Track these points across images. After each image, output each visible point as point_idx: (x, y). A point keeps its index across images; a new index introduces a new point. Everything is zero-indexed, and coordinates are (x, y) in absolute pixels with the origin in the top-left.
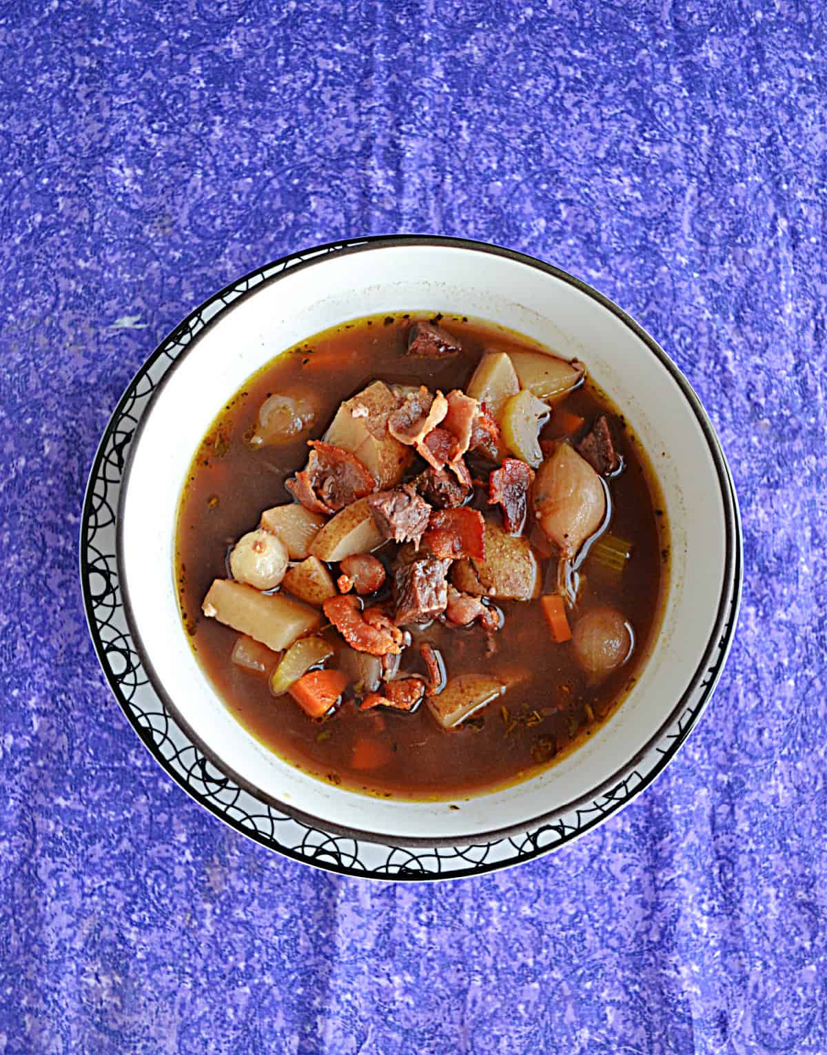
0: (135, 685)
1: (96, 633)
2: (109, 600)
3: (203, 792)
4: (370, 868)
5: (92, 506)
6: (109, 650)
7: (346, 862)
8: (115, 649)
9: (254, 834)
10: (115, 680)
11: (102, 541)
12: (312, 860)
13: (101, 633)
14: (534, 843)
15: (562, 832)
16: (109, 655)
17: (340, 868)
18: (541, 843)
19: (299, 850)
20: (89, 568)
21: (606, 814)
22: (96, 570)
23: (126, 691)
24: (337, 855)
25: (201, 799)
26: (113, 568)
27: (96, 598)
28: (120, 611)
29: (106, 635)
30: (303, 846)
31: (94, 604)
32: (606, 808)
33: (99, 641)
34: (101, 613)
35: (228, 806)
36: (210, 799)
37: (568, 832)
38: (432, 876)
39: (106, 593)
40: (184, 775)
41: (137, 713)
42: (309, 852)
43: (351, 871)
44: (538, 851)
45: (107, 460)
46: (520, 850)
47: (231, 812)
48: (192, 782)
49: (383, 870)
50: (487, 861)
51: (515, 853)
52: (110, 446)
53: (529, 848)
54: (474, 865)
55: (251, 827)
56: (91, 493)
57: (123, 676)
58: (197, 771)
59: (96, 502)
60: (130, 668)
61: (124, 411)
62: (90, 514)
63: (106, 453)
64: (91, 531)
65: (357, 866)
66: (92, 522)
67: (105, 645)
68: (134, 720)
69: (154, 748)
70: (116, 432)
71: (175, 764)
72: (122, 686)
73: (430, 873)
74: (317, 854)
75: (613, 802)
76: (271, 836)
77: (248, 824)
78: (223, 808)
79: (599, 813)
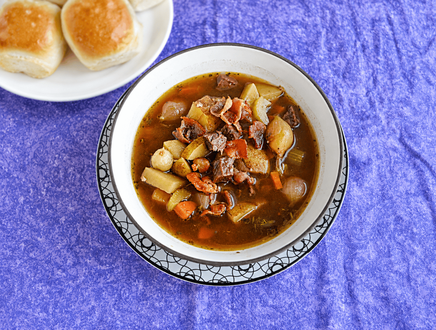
0: (116, 211)
1: (101, 191)
2: (107, 179)
3: (141, 251)
4: (206, 281)
5: (101, 145)
6: (106, 198)
7: (197, 278)
8: (109, 197)
9: (161, 268)
10: (108, 209)
11: (104, 158)
12: (183, 278)
13: (103, 191)
14: (271, 270)
15: (282, 266)
16: (106, 200)
17: (195, 281)
18: (274, 269)
19: (179, 274)
20: (99, 168)
21: (299, 258)
22: (102, 168)
23: (112, 213)
24: (193, 276)
25: (140, 254)
26: (108, 168)
27: (102, 179)
28: (110, 184)
29: (105, 192)
30: (180, 273)
31: (101, 181)
32: (299, 256)
33: (102, 195)
34: (103, 184)
35: (151, 257)
36: (144, 254)
37: (285, 265)
38: (231, 284)
39: (106, 177)
40: (134, 245)
41: (116, 221)
42: (183, 275)
43: (199, 282)
44: (273, 273)
45: (107, 129)
46: (266, 273)
47: (152, 259)
48: (137, 247)
49: (211, 282)
50: (253, 278)
51: (264, 274)
52: (109, 124)
53: (269, 272)
54: (248, 279)
55: (160, 265)
56: (101, 140)
57: (111, 207)
58: (139, 244)
59: (103, 144)
60: (114, 205)
61: (114, 111)
62: (101, 148)
63: (107, 126)
64: (100, 154)
65: (201, 280)
66: (101, 151)
67: (104, 196)
68: (115, 224)
69: (123, 234)
70: (111, 119)
71: (130, 240)
72: (111, 211)
73: (230, 282)
74: (185, 275)
75: (302, 253)
76: (168, 269)
77: (158, 264)
78: (149, 257)
79: (297, 257)
